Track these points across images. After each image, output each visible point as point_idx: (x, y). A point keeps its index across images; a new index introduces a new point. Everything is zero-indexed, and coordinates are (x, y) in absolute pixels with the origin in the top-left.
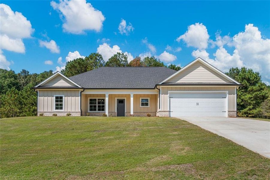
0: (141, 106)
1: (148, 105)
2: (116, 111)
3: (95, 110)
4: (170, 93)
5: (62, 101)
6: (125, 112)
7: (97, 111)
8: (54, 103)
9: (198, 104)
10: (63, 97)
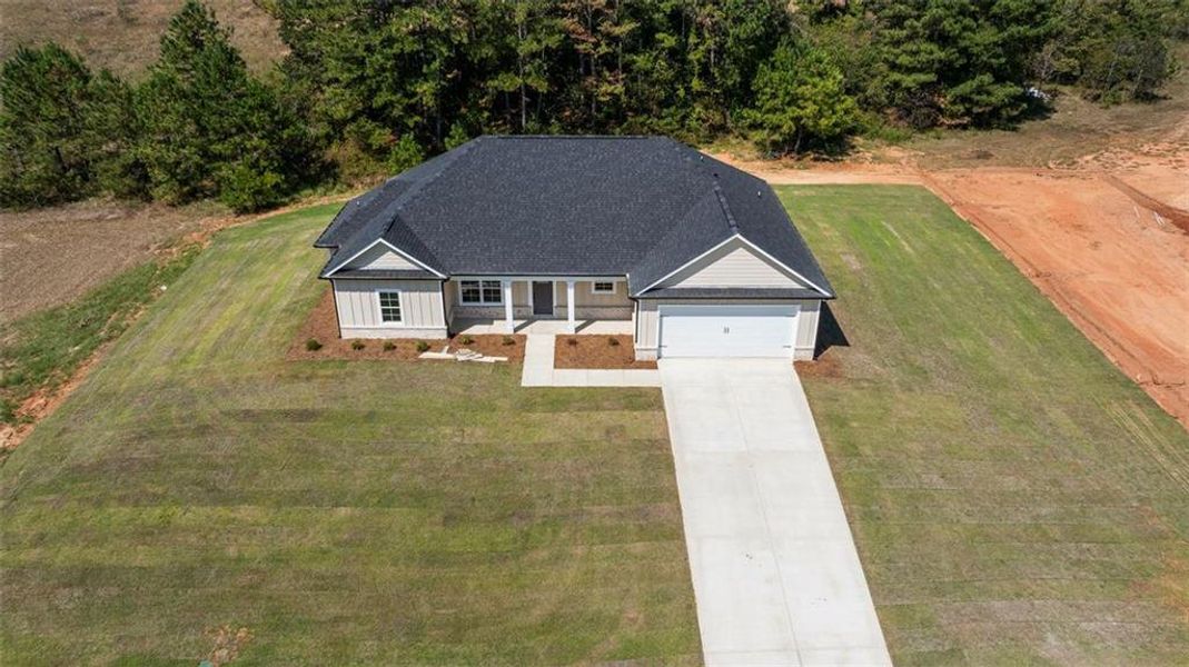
0: (593, 291)
1: (611, 289)
2: (531, 303)
3: (478, 300)
4: (661, 309)
5: (397, 303)
6: (555, 304)
7: (482, 303)
8: (379, 308)
9: (727, 330)
10: (400, 294)
